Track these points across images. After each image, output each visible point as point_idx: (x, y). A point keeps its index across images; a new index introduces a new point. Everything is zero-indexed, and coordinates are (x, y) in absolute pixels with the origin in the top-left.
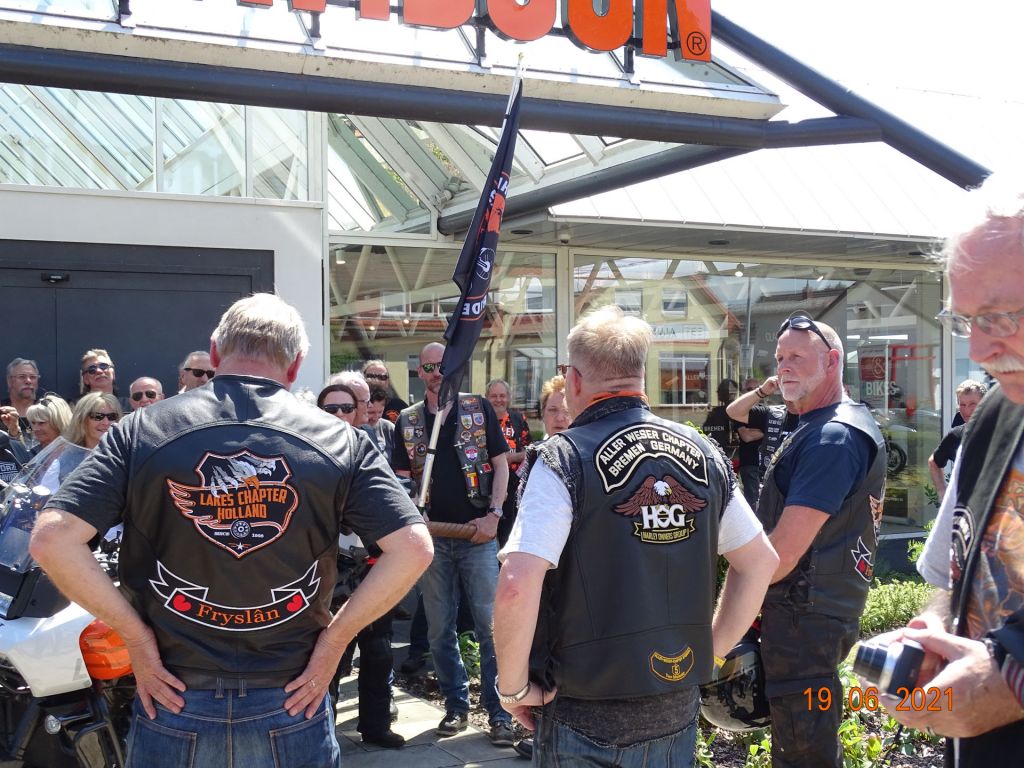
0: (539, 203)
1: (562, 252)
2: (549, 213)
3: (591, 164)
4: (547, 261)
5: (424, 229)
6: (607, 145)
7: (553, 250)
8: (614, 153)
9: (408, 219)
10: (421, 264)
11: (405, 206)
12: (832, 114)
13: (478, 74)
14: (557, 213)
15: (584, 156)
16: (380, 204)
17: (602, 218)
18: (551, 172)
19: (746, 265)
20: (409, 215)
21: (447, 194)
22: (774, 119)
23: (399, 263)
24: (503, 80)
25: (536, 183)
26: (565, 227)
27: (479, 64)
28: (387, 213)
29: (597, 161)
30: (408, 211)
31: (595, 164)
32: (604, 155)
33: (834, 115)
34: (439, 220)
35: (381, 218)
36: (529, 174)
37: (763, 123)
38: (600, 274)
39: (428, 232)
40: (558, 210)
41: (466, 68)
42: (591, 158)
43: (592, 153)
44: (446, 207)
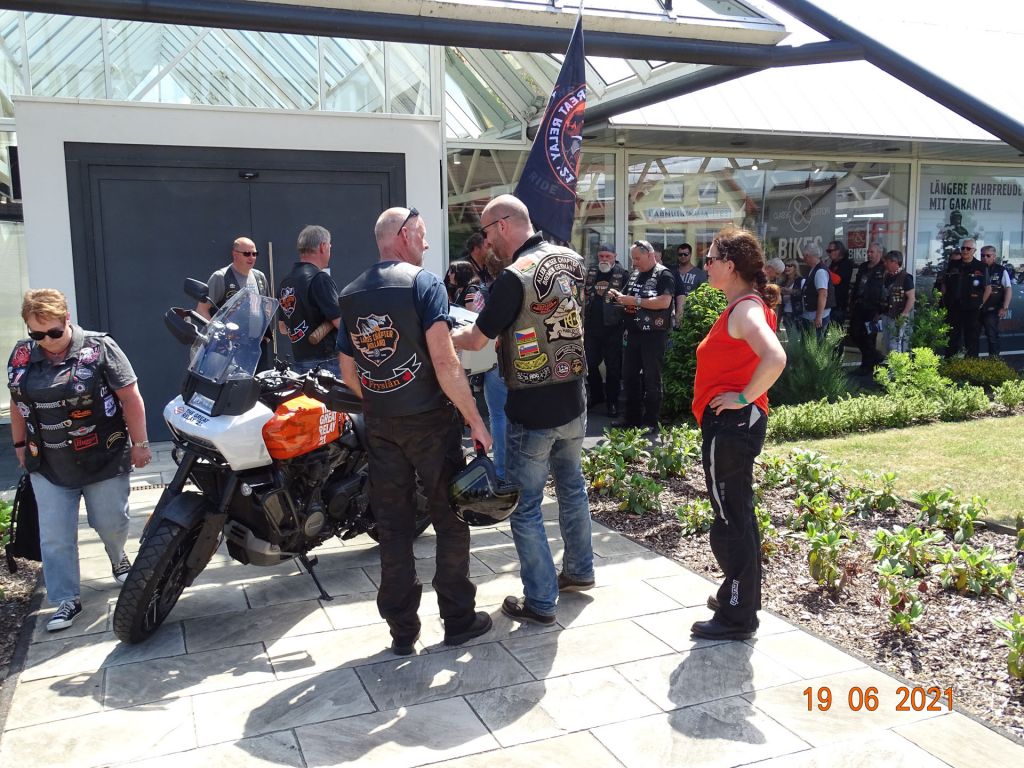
0: (603, 114)
1: (620, 152)
2: (609, 122)
3: (641, 83)
4: (609, 159)
5: (517, 136)
6: (653, 68)
7: (613, 151)
8: (658, 74)
9: (505, 129)
10: (516, 163)
11: (503, 119)
12: (825, 39)
13: (552, 13)
14: (615, 122)
15: (636, 76)
16: (484, 117)
17: (649, 125)
18: (611, 90)
19: (761, 162)
20: (506, 126)
21: (534, 109)
22: (781, 44)
23: (501, 163)
24: (571, 17)
25: (600, 99)
26: (622, 133)
27: (553, 5)
28: (489, 125)
29: (645, 79)
30: (505, 123)
31: (644, 83)
32: (651, 77)
33: (827, 39)
34: (528, 129)
35: (486, 128)
36: (594, 92)
37: (772, 47)
38: (650, 170)
39: (519, 138)
40: (617, 119)
41: (544, 8)
42: (640, 79)
43: (641, 75)
44: (533, 119)
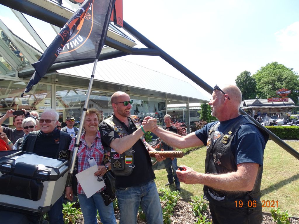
0: (54, 69)
1: (53, 85)
9: (6, 74)
12: (147, 48)
17: (70, 75)
20: (7, 73)
21: (21, 67)
26: (59, 77)
30: (7, 72)
34: (18, 74)
39: (14, 76)
40: (59, 71)
44: (21, 70)
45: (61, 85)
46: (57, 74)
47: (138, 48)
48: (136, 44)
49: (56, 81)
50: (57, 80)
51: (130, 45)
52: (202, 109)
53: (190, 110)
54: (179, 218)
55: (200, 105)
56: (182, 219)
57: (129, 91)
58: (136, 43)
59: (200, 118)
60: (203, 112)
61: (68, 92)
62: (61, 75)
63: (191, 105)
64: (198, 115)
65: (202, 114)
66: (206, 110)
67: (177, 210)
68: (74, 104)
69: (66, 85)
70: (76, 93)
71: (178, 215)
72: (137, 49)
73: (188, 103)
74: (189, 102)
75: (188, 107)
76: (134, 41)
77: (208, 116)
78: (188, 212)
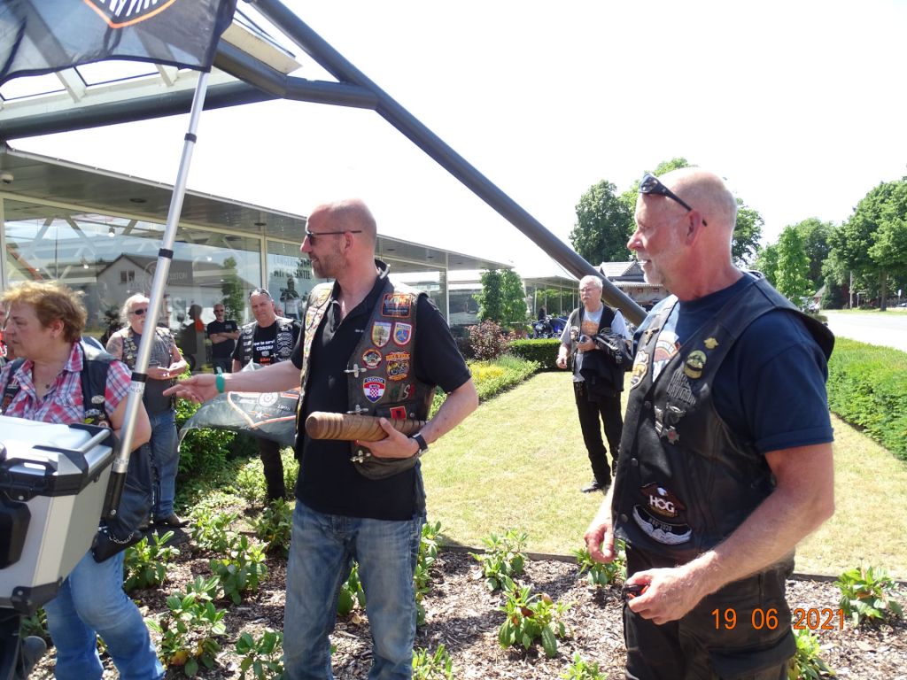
2: (8, 147)
3: (71, 100)
6: (87, 85)
12: (335, 80)
15: (66, 92)
18: (15, 106)
29: (79, 97)
31: (76, 100)
32: (86, 95)
33: (338, 81)
42: (72, 94)
43: (75, 91)
45: (22, 195)
46: (9, 152)
47: (305, 80)
48: (300, 66)
49: (7, 182)
50: (9, 177)
51: (278, 66)
52: (487, 289)
53: (450, 291)
54: (446, 600)
55: (480, 278)
56: (454, 604)
57: (262, 227)
58: (300, 63)
59: (479, 315)
60: (488, 298)
61: (47, 224)
62: (26, 159)
63: (453, 275)
64: (473, 307)
65: (485, 304)
66: (497, 290)
67: (436, 580)
68: (67, 270)
69: (44, 198)
70: (76, 228)
71: (441, 594)
72: (303, 81)
73: (445, 271)
74: (447, 268)
75: (443, 284)
76: (294, 56)
77: (502, 308)
78: (469, 581)
